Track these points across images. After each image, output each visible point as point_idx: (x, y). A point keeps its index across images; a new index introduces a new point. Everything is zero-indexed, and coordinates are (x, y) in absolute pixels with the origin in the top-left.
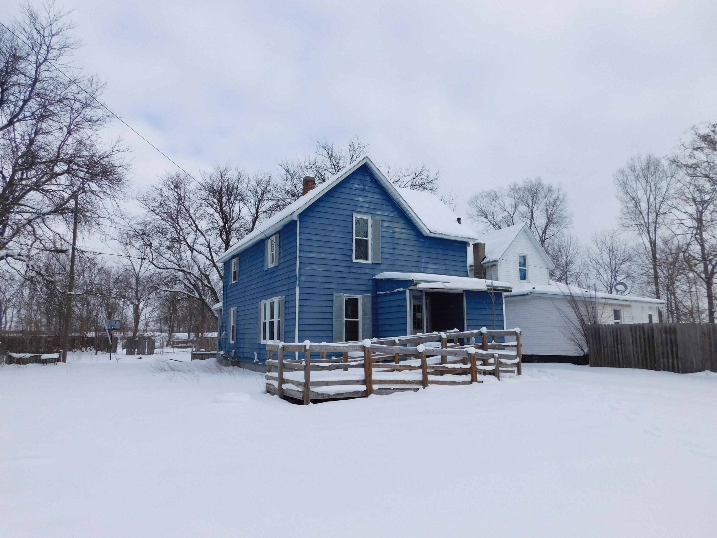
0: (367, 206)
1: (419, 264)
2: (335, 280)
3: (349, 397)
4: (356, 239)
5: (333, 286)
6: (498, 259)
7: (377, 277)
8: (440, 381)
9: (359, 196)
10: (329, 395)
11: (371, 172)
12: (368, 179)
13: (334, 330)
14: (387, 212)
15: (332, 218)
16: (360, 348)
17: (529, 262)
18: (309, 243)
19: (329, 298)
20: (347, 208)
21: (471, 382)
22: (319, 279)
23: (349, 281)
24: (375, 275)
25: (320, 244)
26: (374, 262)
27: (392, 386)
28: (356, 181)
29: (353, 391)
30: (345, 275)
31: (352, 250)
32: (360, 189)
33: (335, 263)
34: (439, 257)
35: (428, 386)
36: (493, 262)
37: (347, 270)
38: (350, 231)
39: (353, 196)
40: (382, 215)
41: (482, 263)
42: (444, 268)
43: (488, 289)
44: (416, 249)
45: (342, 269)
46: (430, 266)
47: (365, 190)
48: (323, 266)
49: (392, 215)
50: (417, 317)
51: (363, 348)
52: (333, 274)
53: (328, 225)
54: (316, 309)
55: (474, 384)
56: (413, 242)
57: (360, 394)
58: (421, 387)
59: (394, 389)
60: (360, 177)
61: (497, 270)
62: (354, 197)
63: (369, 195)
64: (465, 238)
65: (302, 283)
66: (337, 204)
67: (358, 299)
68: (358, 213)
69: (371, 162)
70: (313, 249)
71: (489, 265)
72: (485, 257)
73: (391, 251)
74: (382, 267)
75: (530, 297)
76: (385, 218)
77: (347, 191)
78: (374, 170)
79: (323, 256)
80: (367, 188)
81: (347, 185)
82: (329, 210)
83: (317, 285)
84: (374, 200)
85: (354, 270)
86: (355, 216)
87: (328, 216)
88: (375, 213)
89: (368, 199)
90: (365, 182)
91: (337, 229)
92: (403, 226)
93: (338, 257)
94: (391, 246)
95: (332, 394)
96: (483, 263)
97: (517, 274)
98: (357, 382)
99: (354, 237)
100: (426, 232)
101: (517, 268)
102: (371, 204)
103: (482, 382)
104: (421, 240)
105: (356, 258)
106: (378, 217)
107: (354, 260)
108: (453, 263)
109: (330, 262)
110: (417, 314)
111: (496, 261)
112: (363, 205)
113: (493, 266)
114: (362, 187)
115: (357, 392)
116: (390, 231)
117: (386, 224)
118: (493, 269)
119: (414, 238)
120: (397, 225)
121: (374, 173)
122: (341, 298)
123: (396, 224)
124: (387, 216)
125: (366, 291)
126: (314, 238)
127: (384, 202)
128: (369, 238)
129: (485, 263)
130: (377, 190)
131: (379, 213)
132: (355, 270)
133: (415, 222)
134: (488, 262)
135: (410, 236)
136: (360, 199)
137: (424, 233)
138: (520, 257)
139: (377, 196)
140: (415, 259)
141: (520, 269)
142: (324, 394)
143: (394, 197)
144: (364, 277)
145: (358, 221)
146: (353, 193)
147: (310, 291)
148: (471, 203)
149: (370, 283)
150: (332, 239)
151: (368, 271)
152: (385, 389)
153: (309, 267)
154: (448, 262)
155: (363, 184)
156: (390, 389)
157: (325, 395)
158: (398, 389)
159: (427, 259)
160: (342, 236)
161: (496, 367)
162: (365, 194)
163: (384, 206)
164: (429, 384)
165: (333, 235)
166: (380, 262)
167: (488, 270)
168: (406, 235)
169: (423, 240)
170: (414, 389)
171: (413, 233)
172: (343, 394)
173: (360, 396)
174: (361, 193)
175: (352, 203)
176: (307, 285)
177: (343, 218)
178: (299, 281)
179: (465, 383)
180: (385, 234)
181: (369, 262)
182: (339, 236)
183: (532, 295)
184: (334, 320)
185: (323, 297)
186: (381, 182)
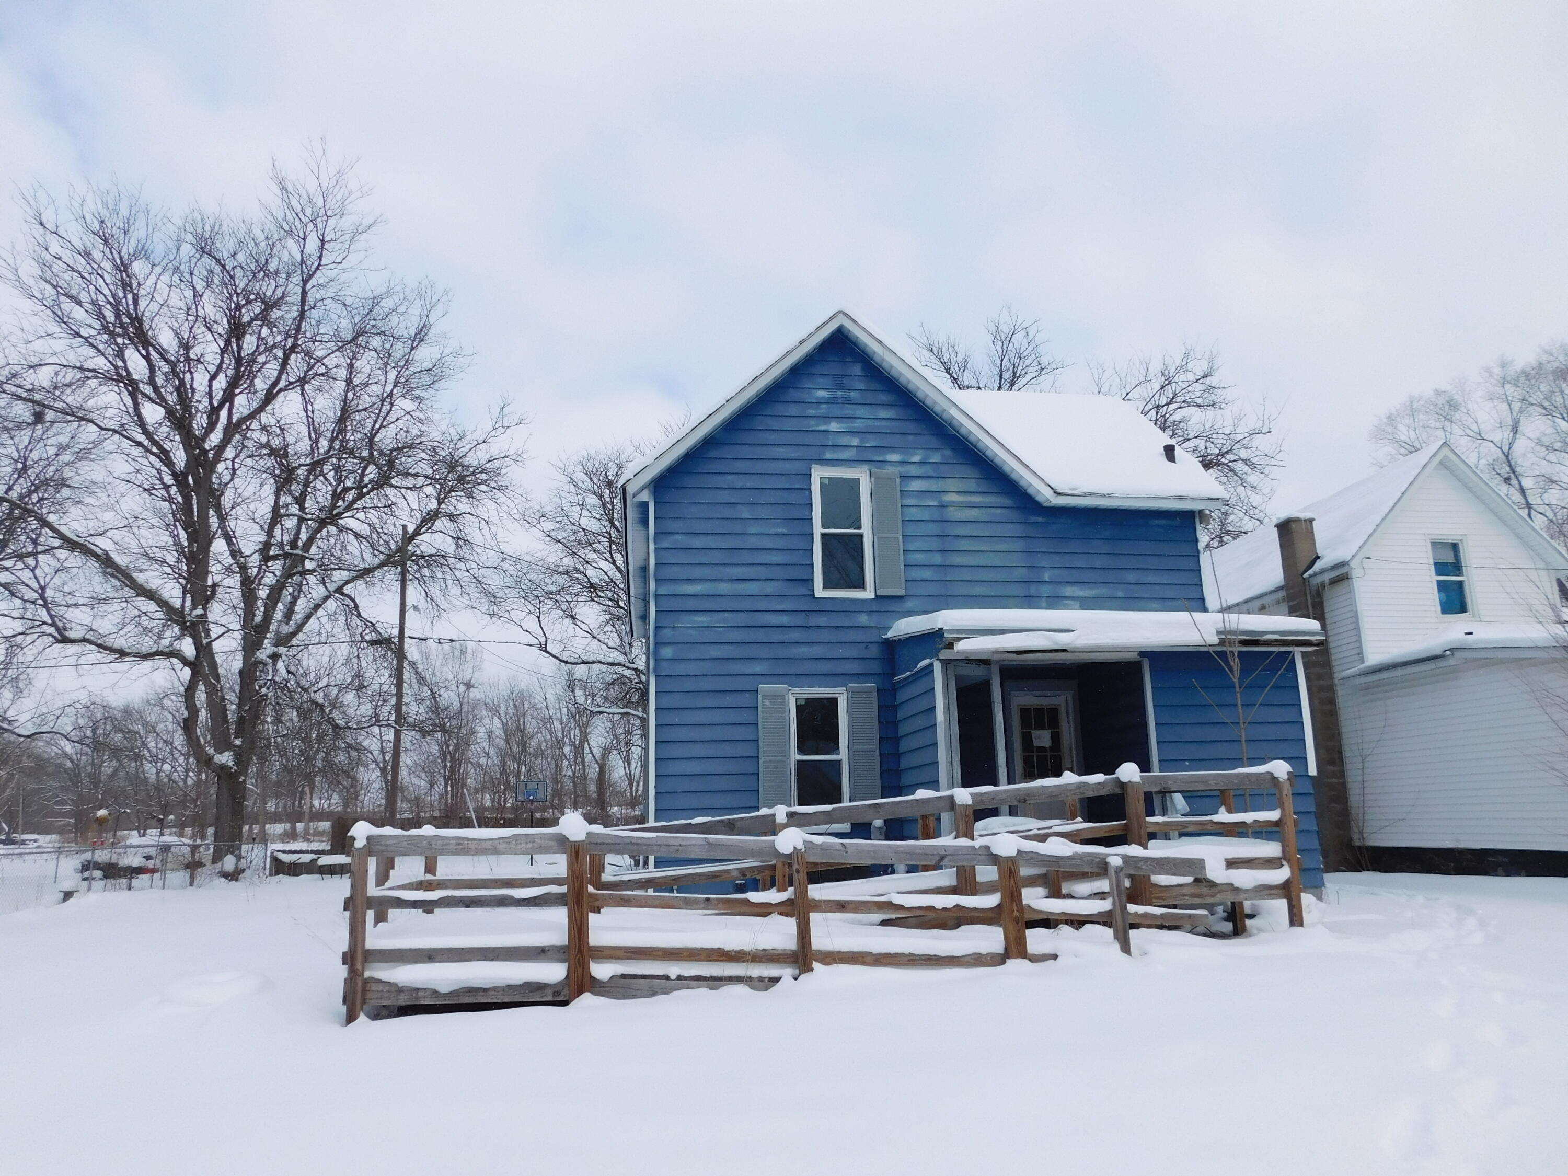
0: (855, 442)
1: (1033, 590)
2: (764, 652)
3: (506, 1000)
4: (823, 535)
5: (758, 668)
6: (1348, 558)
7: (890, 634)
8: (870, 954)
9: (827, 418)
10: (435, 993)
11: (863, 352)
12: (857, 369)
13: (761, 789)
14: (921, 451)
15: (749, 485)
16: (553, 844)
17: (1470, 556)
18: (683, 558)
19: (746, 700)
20: (793, 455)
21: (1000, 959)
22: (715, 652)
23: (805, 651)
24: (888, 628)
25: (719, 557)
26: (882, 592)
27: (674, 970)
28: (821, 381)
29: (520, 982)
30: (795, 636)
31: (812, 565)
32: (831, 401)
33: (762, 604)
34: (1099, 562)
35: (812, 970)
36: (1334, 567)
37: (798, 620)
38: (806, 514)
39: (812, 422)
40: (903, 463)
41: (1306, 575)
42: (1120, 594)
43: (1222, 642)
44: (1019, 545)
45: (784, 620)
46: (1068, 591)
47: (847, 401)
48: (726, 614)
49: (936, 458)
50: (1036, 743)
51: (563, 843)
52: (760, 636)
53: (739, 507)
54: (707, 734)
55: (1014, 964)
56: (1010, 526)
57: (549, 992)
58: (786, 972)
59: (679, 978)
60: (834, 368)
61: (1351, 592)
62: (813, 425)
63: (861, 412)
64: (1181, 498)
65: (664, 664)
66: (764, 448)
67: (836, 699)
68: (827, 465)
69: (855, 322)
70: (697, 573)
71: (1327, 577)
72: (1318, 558)
73: (938, 559)
74: (910, 604)
75: (1452, 661)
76: (913, 470)
77: (793, 410)
78: (866, 345)
79: (724, 588)
80: (853, 394)
81: (793, 394)
82: (740, 466)
83: (706, 667)
84: (878, 423)
85: (822, 620)
86: (819, 474)
87: (739, 482)
88: (880, 459)
89: (858, 425)
90: (846, 381)
91: (763, 513)
92: (972, 485)
93: (770, 588)
94: (935, 544)
95: (444, 989)
96: (1311, 576)
97: (1433, 598)
98: (539, 953)
99: (818, 530)
100: (1045, 496)
101: (1429, 580)
102: (868, 436)
103: (1055, 957)
104: (1033, 519)
105: (827, 585)
106: (890, 470)
107: (820, 592)
108: (1151, 578)
109: (746, 604)
110: (1035, 733)
111: (1342, 564)
112: (844, 440)
113: (1335, 581)
114: (839, 393)
115: (539, 987)
116: (931, 504)
117: (916, 485)
118: (1341, 588)
119: (1014, 515)
120: (950, 485)
121: (868, 350)
122: (780, 699)
123: (949, 481)
124: (920, 463)
125: (858, 676)
126: (697, 542)
127: (910, 427)
128: (866, 529)
129: (1315, 575)
130: (884, 398)
131: (894, 457)
132: (825, 619)
133: (1006, 469)
134: (1323, 571)
135: (998, 511)
136: (834, 426)
137: (1039, 498)
138: (1436, 545)
139: (884, 413)
140: (1018, 574)
141: (1440, 583)
142: (418, 990)
143: (937, 409)
144: (853, 636)
145: (829, 487)
146: (812, 412)
147: (689, 685)
148: (1378, 435)
149: (874, 651)
150: (753, 542)
151: (863, 619)
152: (644, 977)
153: (684, 622)
154: (1131, 577)
155: (842, 387)
156: (667, 978)
157: (421, 994)
158: (698, 978)
159: (1056, 572)
160: (780, 530)
161: (1114, 904)
162: (848, 411)
163: (911, 437)
164: (816, 965)
165: (753, 530)
166: (902, 592)
167: (1328, 594)
168: (983, 510)
169: (1040, 519)
170: (761, 979)
171: (1006, 501)
172: (485, 990)
173: (550, 998)
174: (837, 410)
175: (809, 439)
176: (681, 668)
177: (782, 483)
178: (656, 660)
179: (977, 960)
180: (914, 513)
181: (868, 594)
182: (773, 530)
183: (1458, 654)
184: (761, 761)
185: (728, 700)
186: (893, 373)
